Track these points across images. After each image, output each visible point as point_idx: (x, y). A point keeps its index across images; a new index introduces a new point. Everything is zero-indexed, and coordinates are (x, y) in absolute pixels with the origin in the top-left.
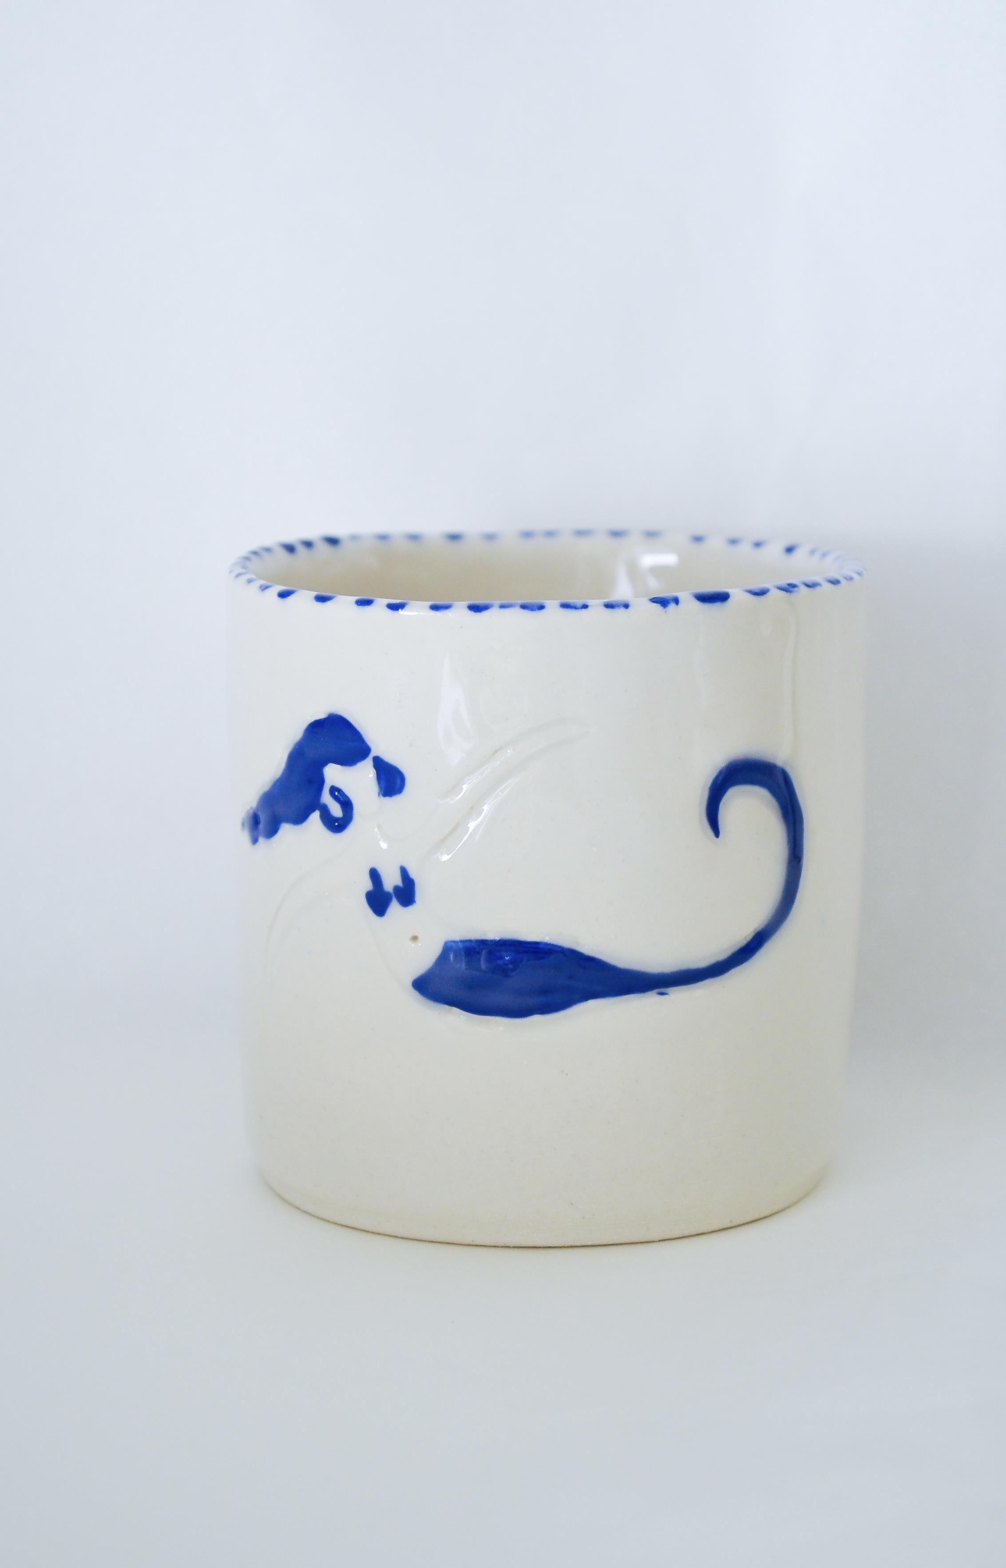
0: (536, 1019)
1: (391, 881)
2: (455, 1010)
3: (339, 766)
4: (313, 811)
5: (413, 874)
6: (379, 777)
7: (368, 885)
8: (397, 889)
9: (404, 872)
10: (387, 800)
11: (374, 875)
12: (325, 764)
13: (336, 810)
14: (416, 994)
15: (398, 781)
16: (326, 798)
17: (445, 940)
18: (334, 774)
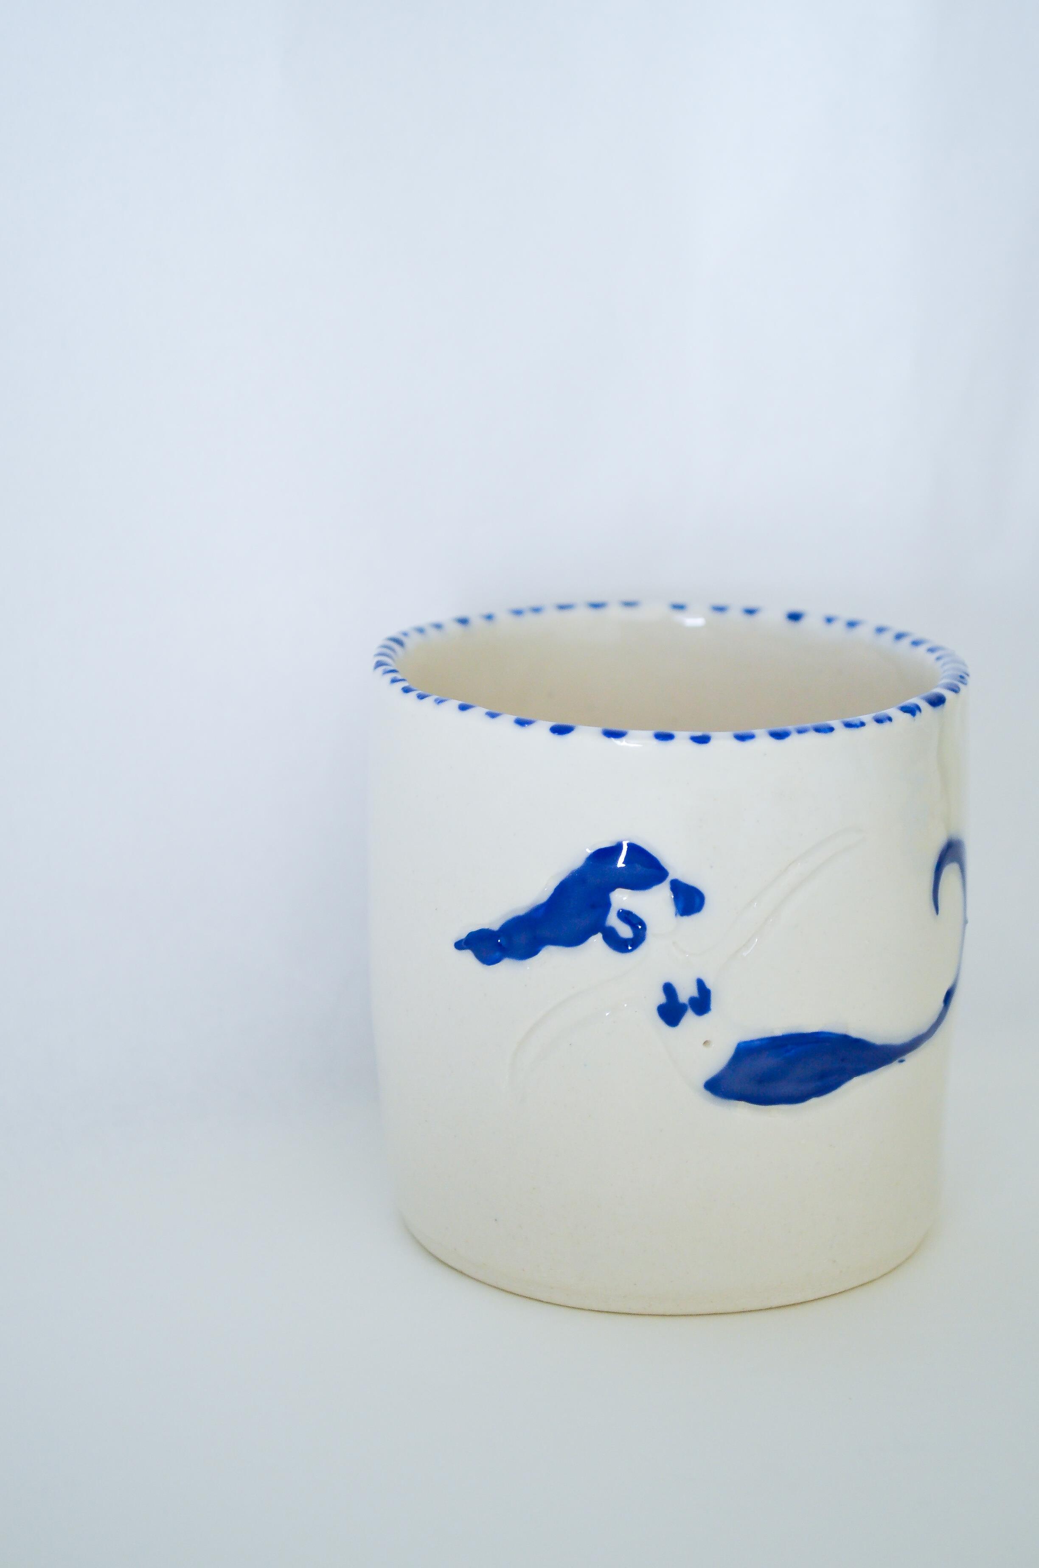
0: (814, 1101)
1: (686, 992)
2: (742, 1104)
3: (629, 891)
4: (595, 933)
5: (709, 985)
6: (676, 899)
7: (661, 999)
8: (692, 1000)
9: (701, 984)
10: (686, 920)
11: (669, 989)
12: (613, 889)
13: (625, 931)
14: (708, 1094)
15: (698, 900)
16: (613, 920)
17: (738, 1042)
18: (621, 898)
